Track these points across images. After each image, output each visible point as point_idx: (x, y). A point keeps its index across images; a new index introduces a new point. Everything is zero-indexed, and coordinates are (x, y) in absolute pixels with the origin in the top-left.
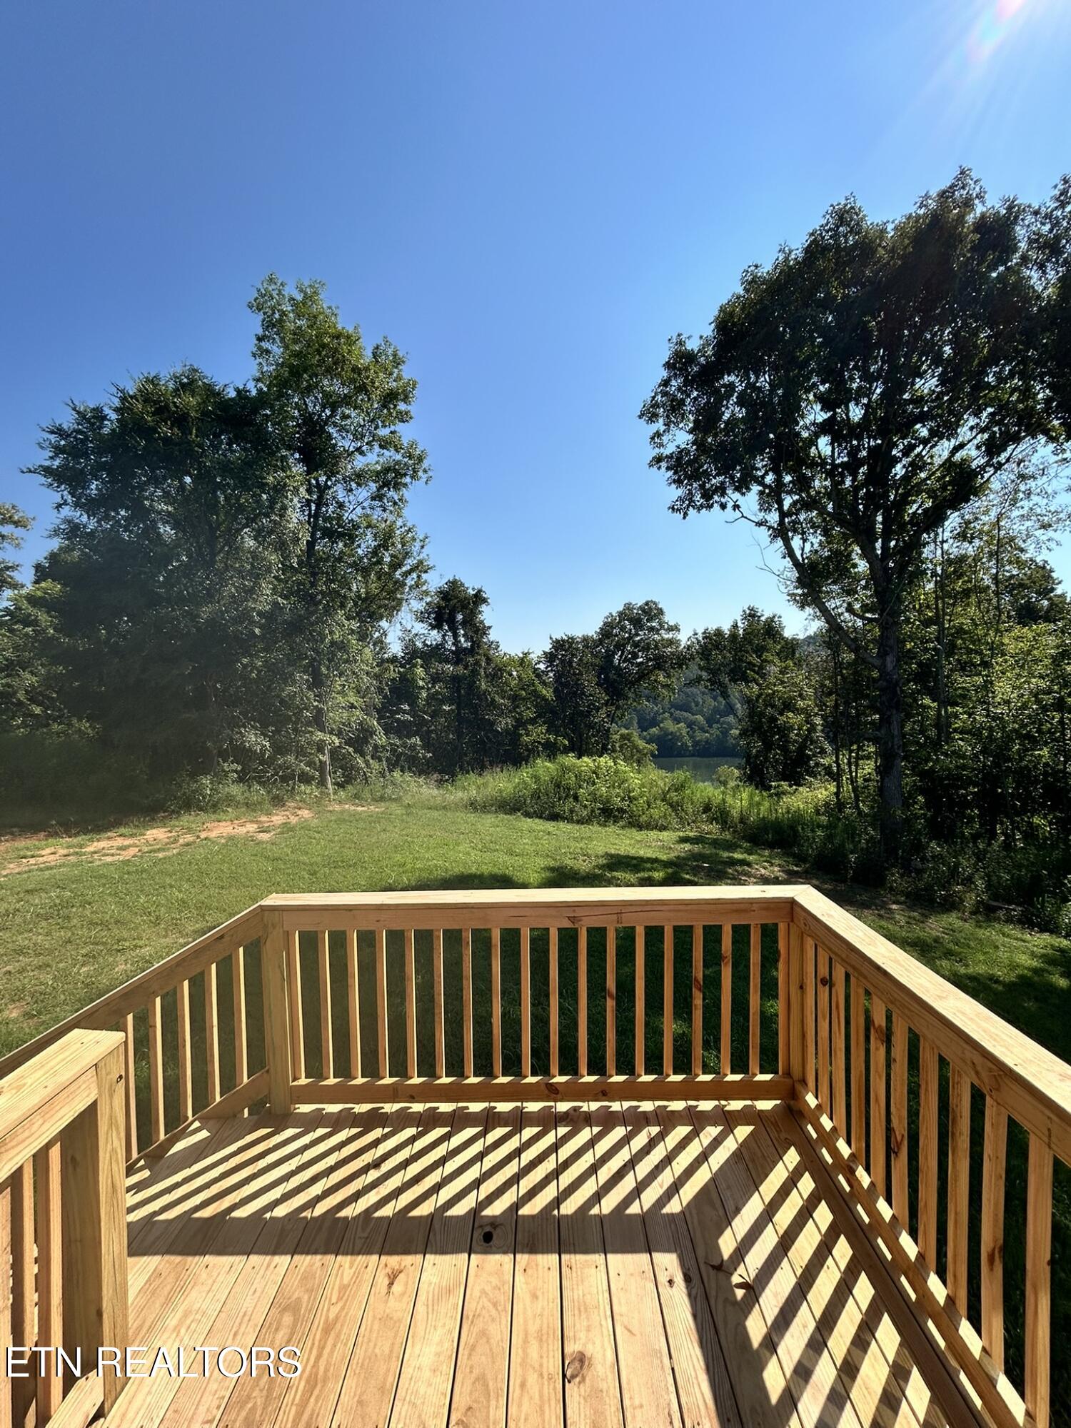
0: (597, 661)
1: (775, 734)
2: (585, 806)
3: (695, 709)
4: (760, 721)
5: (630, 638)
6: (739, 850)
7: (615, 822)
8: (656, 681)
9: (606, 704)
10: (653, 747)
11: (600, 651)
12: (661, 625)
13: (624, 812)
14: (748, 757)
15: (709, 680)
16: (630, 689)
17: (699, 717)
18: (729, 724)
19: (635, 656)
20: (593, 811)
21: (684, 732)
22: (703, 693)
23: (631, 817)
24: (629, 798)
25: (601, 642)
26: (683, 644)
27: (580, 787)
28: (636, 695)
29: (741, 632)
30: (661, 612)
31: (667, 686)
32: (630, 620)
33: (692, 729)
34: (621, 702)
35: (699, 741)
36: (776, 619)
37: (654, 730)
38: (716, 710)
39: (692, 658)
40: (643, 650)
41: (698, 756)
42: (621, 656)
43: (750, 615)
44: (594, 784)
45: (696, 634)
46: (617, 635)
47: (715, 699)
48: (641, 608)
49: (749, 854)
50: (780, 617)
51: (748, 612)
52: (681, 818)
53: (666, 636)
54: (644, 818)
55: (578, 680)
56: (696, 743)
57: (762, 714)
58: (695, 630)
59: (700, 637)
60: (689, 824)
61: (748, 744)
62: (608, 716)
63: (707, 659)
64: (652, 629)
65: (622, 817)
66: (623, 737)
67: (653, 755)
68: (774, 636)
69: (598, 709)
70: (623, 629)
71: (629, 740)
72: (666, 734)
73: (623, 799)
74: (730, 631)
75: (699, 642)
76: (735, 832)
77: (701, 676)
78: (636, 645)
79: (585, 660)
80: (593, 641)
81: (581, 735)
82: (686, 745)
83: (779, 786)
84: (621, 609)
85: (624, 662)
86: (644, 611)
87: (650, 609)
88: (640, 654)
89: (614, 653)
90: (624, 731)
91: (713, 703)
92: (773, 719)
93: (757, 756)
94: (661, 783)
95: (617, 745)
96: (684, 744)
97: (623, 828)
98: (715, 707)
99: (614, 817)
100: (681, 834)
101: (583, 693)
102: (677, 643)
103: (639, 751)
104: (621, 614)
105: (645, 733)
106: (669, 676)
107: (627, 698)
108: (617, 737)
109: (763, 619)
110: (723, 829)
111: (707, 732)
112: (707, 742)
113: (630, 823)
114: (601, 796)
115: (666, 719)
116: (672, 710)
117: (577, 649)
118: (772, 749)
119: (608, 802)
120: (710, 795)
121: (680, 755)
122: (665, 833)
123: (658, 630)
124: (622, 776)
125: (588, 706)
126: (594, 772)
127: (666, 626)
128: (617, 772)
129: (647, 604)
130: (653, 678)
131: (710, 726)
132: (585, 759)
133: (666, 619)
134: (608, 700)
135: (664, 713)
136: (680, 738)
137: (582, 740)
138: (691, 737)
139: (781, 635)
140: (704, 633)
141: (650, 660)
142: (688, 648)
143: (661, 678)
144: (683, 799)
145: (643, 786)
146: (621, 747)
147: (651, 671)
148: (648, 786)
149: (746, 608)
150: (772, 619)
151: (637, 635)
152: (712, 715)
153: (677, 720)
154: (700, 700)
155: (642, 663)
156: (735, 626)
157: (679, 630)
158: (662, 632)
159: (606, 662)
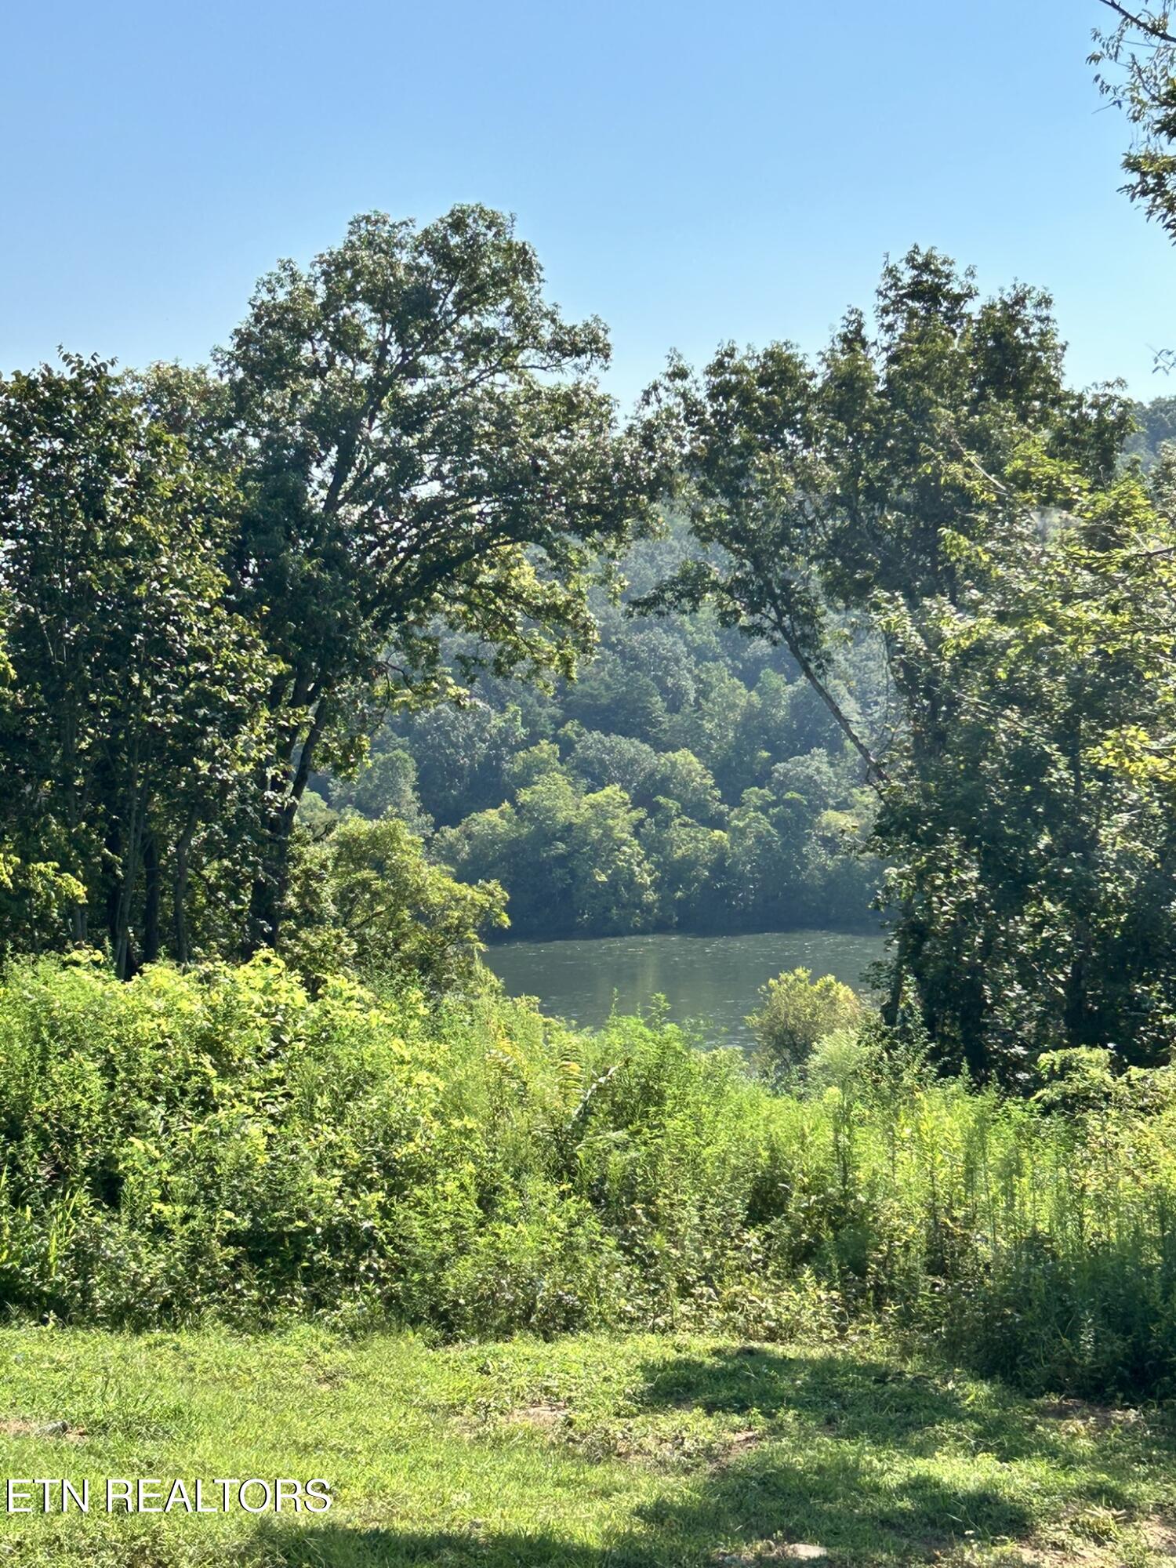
0: (225, 491)
1: (1038, 824)
2: (160, 1229)
3: (666, 720)
4: (973, 772)
5: (378, 387)
6: (946, 1428)
7: (317, 1301)
8: (500, 588)
9: (273, 699)
10: (491, 894)
11: (240, 446)
12: (521, 319)
13: (362, 1243)
14: (915, 933)
15: (735, 588)
16: (381, 625)
17: (685, 759)
18: (808, 785)
19: (407, 470)
20: (196, 1253)
21: (622, 824)
22: (701, 654)
23: (399, 1271)
24: (387, 1169)
25: (242, 399)
26: (626, 414)
27: (132, 1125)
28: (414, 655)
29: (879, 366)
30: (522, 263)
31: (553, 612)
32: (378, 299)
33: (654, 809)
34: (346, 689)
35: (688, 863)
36: (1029, 312)
37: (492, 820)
38: (755, 728)
39: (660, 486)
40: (441, 442)
41: (682, 928)
42: (339, 472)
43: (917, 291)
44: (205, 1103)
45: (681, 374)
46: (316, 370)
47: (750, 677)
48: (430, 243)
49: (1007, 1455)
50: (1046, 302)
51: (907, 276)
52: (646, 1261)
53: (547, 380)
54: (462, 1275)
55: (134, 578)
56: (673, 874)
57: (979, 738)
58: (674, 355)
59: (699, 386)
60: (685, 1290)
61: (921, 875)
62: (284, 751)
63: (732, 492)
64: (480, 343)
65: (350, 1277)
66: (352, 852)
67: (492, 934)
68: (1020, 385)
69: (233, 720)
70: (345, 341)
71: (379, 866)
72: (545, 836)
73: (356, 1181)
74: (830, 361)
75: (692, 409)
76: (906, 1318)
77: (703, 573)
78: (409, 418)
79: (165, 485)
80: (205, 396)
81: (150, 850)
82: (631, 883)
83: (1067, 1066)
84: (336, 242)
85: (353, 498)
86: (442, 254)
87: (473, 245)
88: (429, 462)
89: (304, 457)
90: (356, 824)
91: (745, 697)
92: (1030, 764)
93: (958, 933)
94: (543, 1084)
95: (327, 890)
96: (624, 881)
97: (356, 1332)
98: (750, 715)
99: (312, 1275)
100: (655, 1348)
101: (160, 645)
102: (599, 410)
103: (424, 915)
104: (336, 267)
105: (451, 833)
106: (562, 568)
107: (366, 667)
108: (325, 851)
109: (973, 308)
110: (849, 1312)
111: (717, 822)
112: (719, 868)
113: (390, 1300)
114: (242, 1170)
115: (541, 767)
116: (570, 728)
117: (124, 429)
118: (1027, 897)
119: (278, 1198)
120: (778, 1129)
121: (602, 929)
122: (571, 1349)
123: (509, 349)
124: (346, 1056)
125: (187, 709)
126: (209, 1044)
127: (546, 333)
128: (323, 1037)
129: (457, 224)
130: (488, 576)
131: (733, 799)
132: (161, 973)
133: (547, 298)
134: (279, 679)
135: (533, 739)
136: (605, 849)
137: (153, 873)
138: (653, 846)
139: (1051, 383)
140: (718, 368)
141: (477, 490)
142: (649, 435)
143: (526, 578)
144: (653, 1160)
145: (455, 1104)
146: (344, 898)
147: (482, 543)
148: (482, 1101)
149: (898, 259)
150: (1009, 313)
151: (413, 371)
152: (737, 748)
153: (593, 775)
154: (690, 687)
155: (437, 503)
156: (853, 340)
157: (604, 352)
158: (528, 356)
159: (269, 495)
